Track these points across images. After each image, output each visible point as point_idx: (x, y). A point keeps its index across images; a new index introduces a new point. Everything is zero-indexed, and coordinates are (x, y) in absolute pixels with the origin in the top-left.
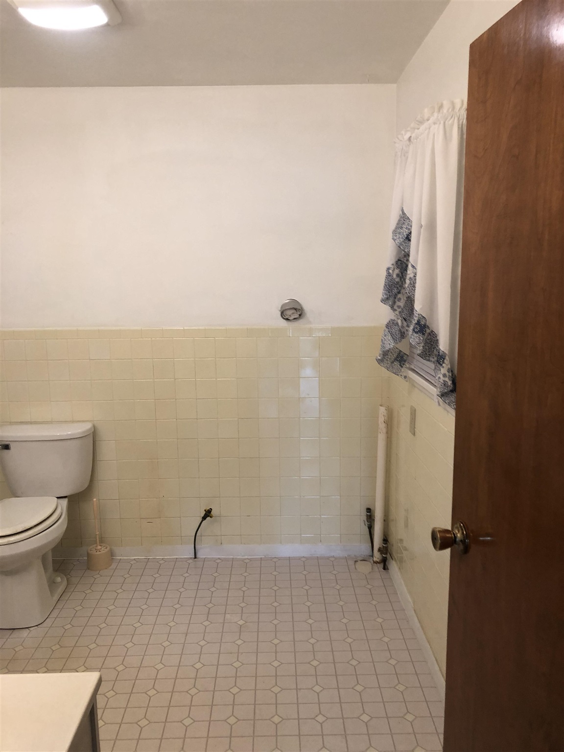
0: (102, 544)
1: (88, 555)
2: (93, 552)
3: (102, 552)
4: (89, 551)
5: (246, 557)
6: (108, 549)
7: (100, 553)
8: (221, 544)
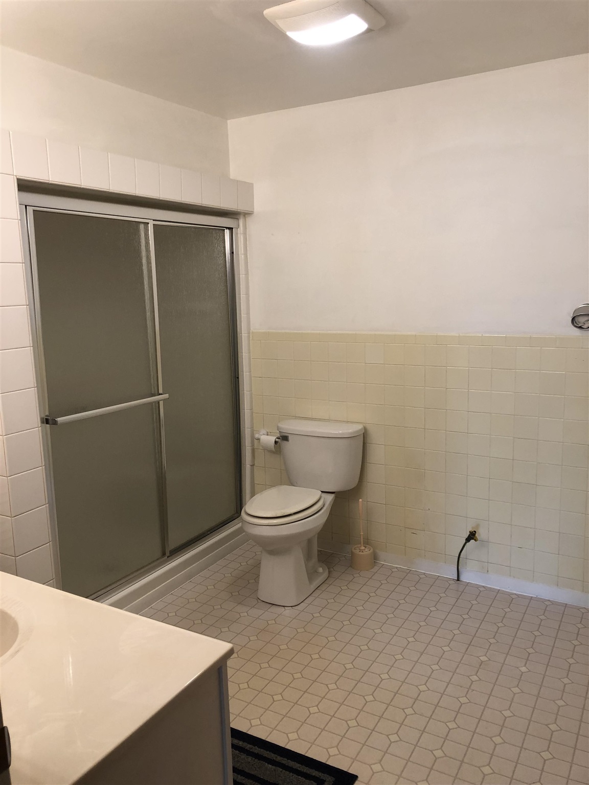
0: (367, 546)
1: (352, 553)
2: (357, 552)
3: (365, 553)
4: (353, 551)
5: (515, 592)
6: (372, 550)
7: (362, 553)
8: (488, 571)
